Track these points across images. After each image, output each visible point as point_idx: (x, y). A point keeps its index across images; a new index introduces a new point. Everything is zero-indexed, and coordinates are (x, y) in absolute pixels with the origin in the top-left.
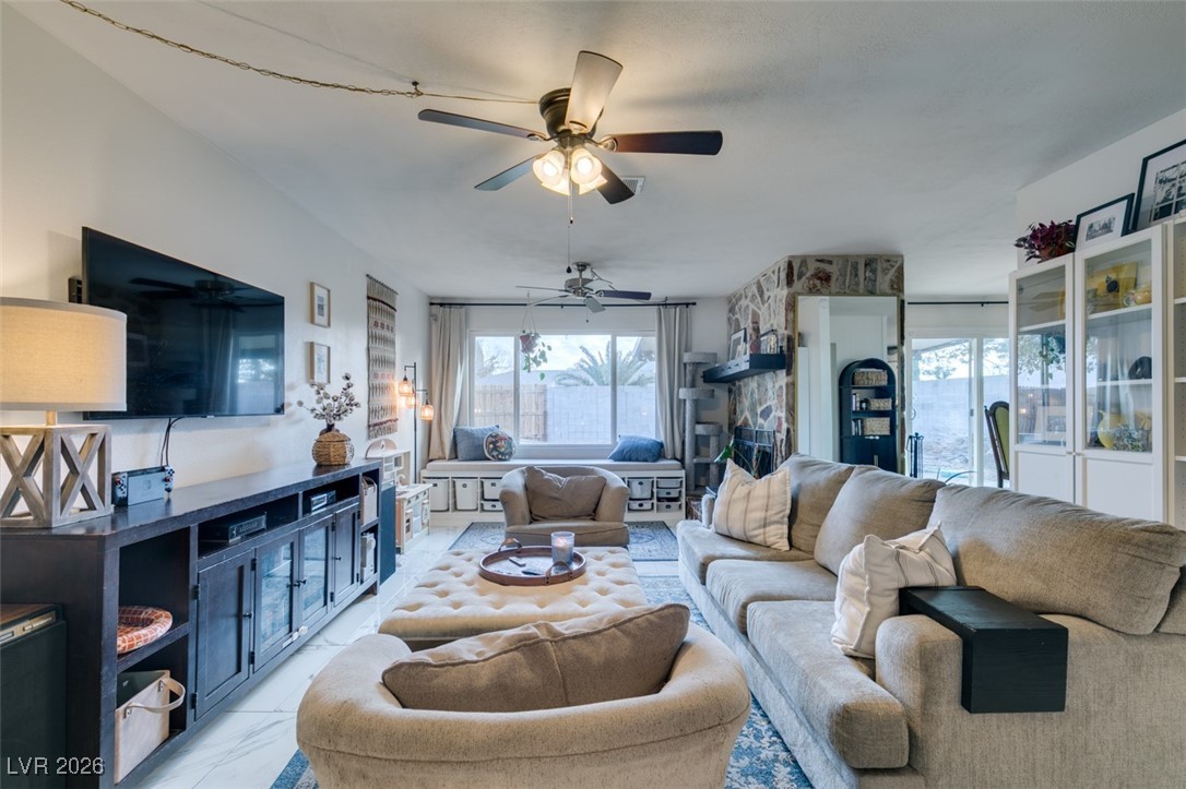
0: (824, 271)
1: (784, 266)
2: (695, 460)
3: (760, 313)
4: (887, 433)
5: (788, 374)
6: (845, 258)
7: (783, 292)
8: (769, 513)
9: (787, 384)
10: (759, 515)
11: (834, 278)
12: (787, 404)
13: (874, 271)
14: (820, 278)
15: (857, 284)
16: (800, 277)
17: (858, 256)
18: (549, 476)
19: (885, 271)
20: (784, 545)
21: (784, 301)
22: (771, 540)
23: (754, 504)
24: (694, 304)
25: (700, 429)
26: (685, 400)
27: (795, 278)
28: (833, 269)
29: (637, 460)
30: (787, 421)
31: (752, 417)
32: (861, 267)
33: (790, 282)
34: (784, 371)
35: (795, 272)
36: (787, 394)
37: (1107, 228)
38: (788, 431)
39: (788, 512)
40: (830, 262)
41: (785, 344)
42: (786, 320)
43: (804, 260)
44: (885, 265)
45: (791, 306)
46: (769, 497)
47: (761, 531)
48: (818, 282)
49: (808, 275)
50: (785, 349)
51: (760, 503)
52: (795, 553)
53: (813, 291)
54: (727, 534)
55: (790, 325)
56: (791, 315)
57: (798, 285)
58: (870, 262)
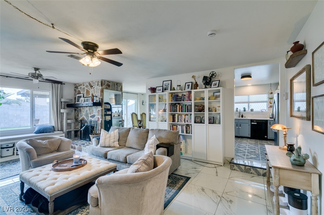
0: (109, 84)
1: (101, 81)
2: (67, 130)
3: (90, 91)
4: (110, 119)
5: (101, 107)
6: (113, 82)
7: (100, 88)
8: (115, 139)
9: (101, 110)
10: (113, 140)
11: (110, 86)
12: (101, 114)
13: (118, 86)
14: (108, 86)
15: (115, 88)
16: (104, 85)
17: (115, 82)
18: (38, 141)
19: (119, 86)
20: (118, 146)
21: (100, 90)
22: (115, 145)
23: (111, 138)
24: (64, 84)
25: (69, 121)
26: (63, 113)
27: (103, 85)
28: (110, 84)
29: (46, 132)
30: (101, 118)
31: (86, 117)
32: (115, 84)
33: (102, 86)
34: (100, 107)
35: (103, 83)
36: (101, 112)
37: (160, 90)
38: (102, 121)
39: (118, 139)
40: (110, 83)
41: (101, 100)
42: (101, 94)
43: (105, 81)
44: (120, 85)
45: (102, 91)
46: (115, 136)
47: (113, 144)
48: (107, 86)
49: (106, 84)
50: (101, 101)
51: (113, 137)
52: (120, 147)
53: (107, 88)
54: (104, 146)
55: (102, 96)
56: (102, 93)
57: (104, 87)
58: (117, 84)
